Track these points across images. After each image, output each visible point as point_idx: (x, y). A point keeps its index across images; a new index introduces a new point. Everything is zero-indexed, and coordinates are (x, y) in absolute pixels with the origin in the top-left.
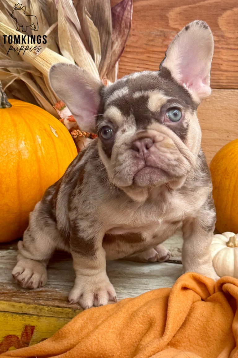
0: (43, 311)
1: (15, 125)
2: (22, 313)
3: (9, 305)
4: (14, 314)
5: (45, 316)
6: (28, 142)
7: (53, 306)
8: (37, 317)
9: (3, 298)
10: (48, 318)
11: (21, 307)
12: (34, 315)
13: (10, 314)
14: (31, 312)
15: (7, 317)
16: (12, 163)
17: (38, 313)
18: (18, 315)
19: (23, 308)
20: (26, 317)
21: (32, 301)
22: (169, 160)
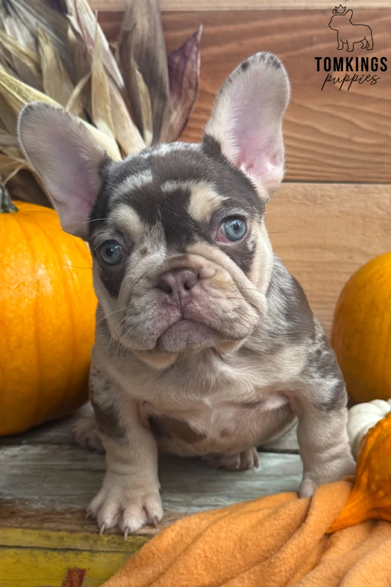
0: (99, 542)
1: (28, 238)
2: (62, 547)
3: (40, 535)
4: (49, 551)
5: (103, 551)
6: (52, 265)
7: (117, 534)
8: (89, 554)
9: (28, 524)
10: (109, 555)
11: (62, 539)
12: (84, 551)
13: (41, 552)
14: (79, 545)
15: (37, 557)
16: (26, 301)
17: (91, 546)
18: (55, 553)
19: (65, 539)
20: (70, 555)
21: (78, 528)
22: (224, 311)
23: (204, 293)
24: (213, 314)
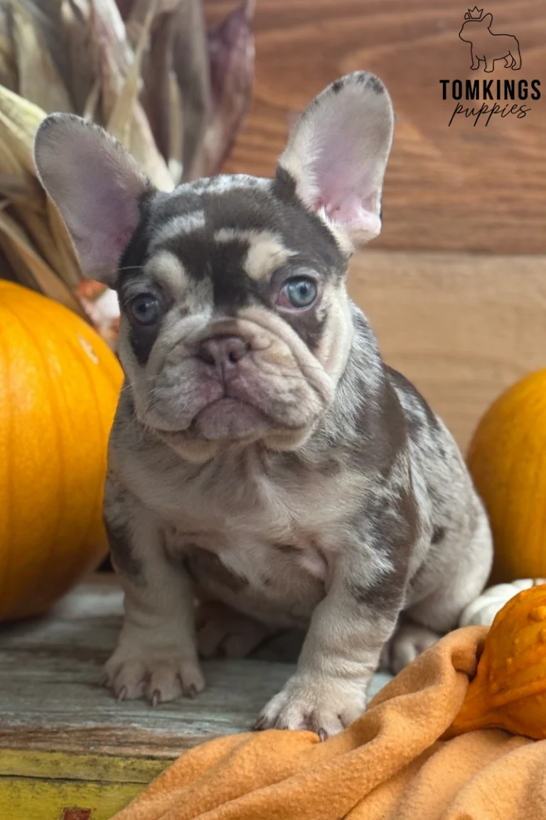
0: (112, 770)
2: (58, 777)
3: (24, 758)
4: (37, 782)
5: (117, 783)
7: (138, 757)
8: (96, 785)
10: (125, 788)
11: (57, 763)
12: (89, 781)
13: (26, 782)
14: (82, 772)
15: (19, 791)
17: (99, 775)
18: (47, 784)
19: (62, 764)
20: (69, 788)
21: (81, 749)
22: (277, 392)
23: (254, 367)
24: (263, 393)
